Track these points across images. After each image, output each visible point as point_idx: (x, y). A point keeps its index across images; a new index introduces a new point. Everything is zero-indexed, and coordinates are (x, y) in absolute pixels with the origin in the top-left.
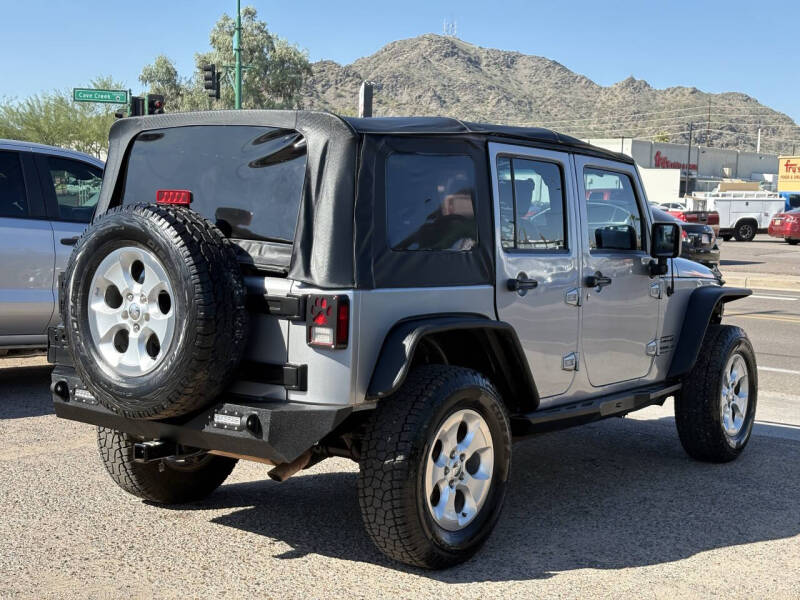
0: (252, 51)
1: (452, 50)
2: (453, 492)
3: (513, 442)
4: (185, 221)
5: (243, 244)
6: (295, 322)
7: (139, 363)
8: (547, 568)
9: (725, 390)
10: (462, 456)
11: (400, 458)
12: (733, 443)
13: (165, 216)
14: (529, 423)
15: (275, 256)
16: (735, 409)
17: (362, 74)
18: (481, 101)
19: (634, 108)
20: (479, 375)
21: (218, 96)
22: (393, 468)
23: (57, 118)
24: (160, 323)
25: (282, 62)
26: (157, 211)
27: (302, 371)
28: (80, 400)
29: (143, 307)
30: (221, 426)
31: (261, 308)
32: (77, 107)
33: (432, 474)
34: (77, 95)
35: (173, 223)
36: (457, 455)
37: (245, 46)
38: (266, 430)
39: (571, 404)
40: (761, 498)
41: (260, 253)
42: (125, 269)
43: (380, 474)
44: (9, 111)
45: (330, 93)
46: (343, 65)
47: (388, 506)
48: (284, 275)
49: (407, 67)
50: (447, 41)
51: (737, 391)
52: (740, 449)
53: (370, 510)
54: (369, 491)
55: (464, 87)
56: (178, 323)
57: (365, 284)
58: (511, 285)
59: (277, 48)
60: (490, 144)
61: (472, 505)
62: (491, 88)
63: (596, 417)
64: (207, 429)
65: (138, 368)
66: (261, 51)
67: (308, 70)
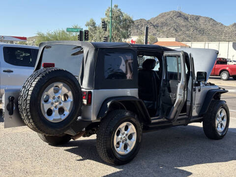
0: (117, 17)
1: (180, 15)
9: (217, 119)
12: (220, 134)
14: (149, 127)
16: (222, 124)
17: (153, 22)
18: (188, 30)
21: (106, 30)
23: (62, 36)
25: (125, 20)
32: (68, 33)
33: (116, 139)
34: (68, 30)
36: (125, 134)
37: (115, 16)
44: (49, 34)
46: (147, 20)
49: (166, 20)
50: (178, 12)
51: (223, 119)
52: (223, 136)
53: (99, 148)
55: (183, 26)
59: (124, 16)
62: (191, 26)
63: (171, 126)
66: (119, 17)
67: (133, 22)
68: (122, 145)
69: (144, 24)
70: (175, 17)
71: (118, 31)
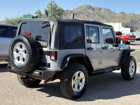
0: (54, 8)
2: (77, 85)
3: (89, 77)
4: (29, 38)
5: (40, 42)
6: (48, 55)
7: (21, 63)
8: (94, 99)
9: (130, 67)
10: (79, 79)
11: (67, 79)
13: (25, 37)
14: (92, 73)
15: (45, 44)
16: (132, 71)
17: (74, 12)
18: (95, 16)
19: (122, 17)
20: (82, 65)
22: (66, 81)
24: (25, 56)
25: (59, 10)
26: (24, 36)
27: (49, 64)
28: (12, 69)
29: (22, 53)
30: (35, 74)
31: (42, 53)
32: (24, 18)
33: (73, 82)
34: (24, 16)
35: (27, 38)
36: (78, 79)
37: (53, 7)
38: (43, 74)
39: (100, 70)
40: (136, 87)
41: (43, 43)
42: (19, 46)
43: (63, 82)
44: (12, 19)
45: (68, 15)
47: (65, 88)
48: (46, 47)
50: (89, 6)
51: (133, 68)
52: (133, 78)
53: (62, 89)
54: (62, 85)
55: (92, 14)
56: (28, 56)
57: (60, 49)
58: (88, 49)
59: (58, 7)
60: (84, 24)
61: (81, 88)
62: (97, 14)
63: (105, 72)
64: (33, 74)
65: (21, 64)
66: (55, 8)
67: (64, 11)
68: (76, 86)
69: (69, 13)
70: (87, 8)
71: (55, 17)
